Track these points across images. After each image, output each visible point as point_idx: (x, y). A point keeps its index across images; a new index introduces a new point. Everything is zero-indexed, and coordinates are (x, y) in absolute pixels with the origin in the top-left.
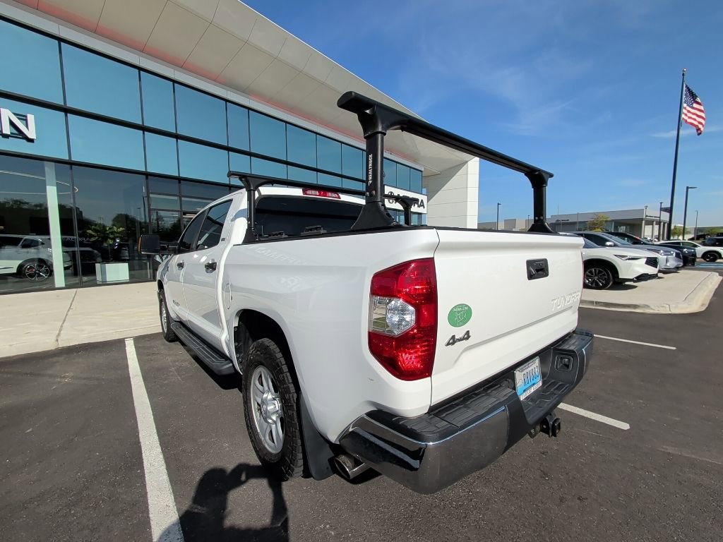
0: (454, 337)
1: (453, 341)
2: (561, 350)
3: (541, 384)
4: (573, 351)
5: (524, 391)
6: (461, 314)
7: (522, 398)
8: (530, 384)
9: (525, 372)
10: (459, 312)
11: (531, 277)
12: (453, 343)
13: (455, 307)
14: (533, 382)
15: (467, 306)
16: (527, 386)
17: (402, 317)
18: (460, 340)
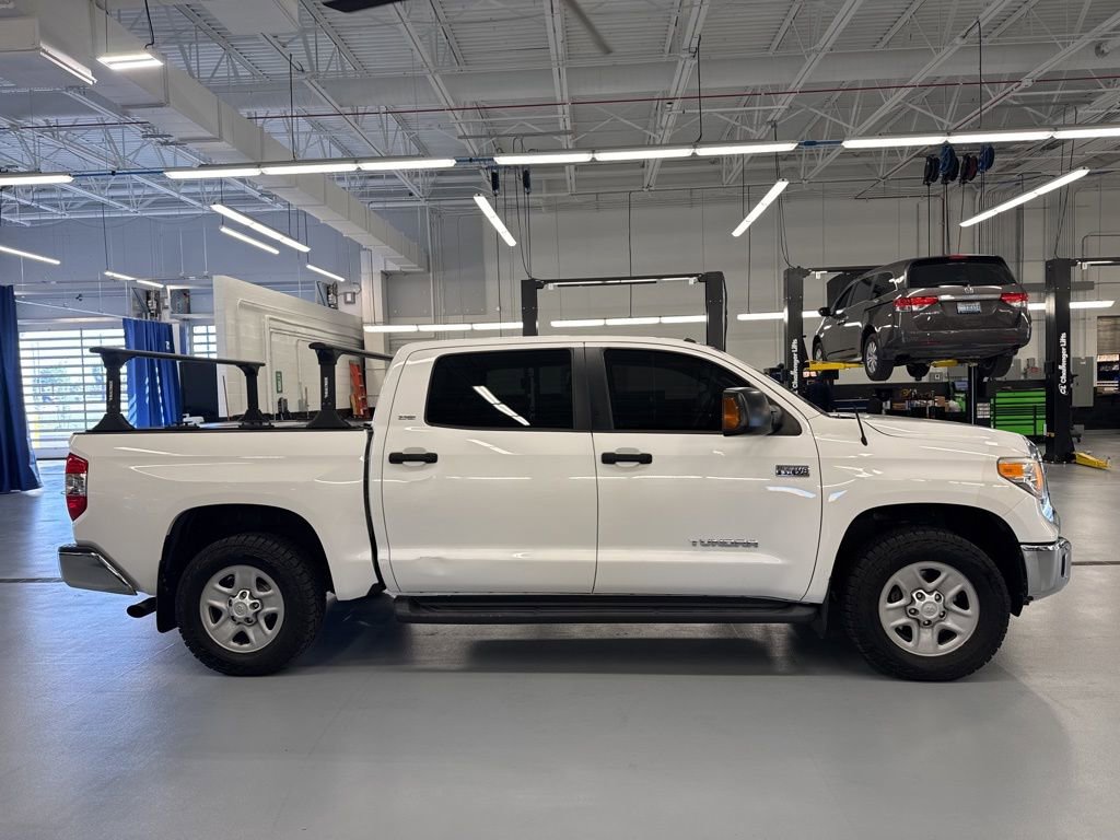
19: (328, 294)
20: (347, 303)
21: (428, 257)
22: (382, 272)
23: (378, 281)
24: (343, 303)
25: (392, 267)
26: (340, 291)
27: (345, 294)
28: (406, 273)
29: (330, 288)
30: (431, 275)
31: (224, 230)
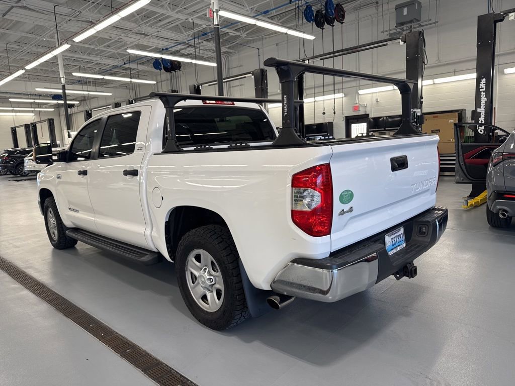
0: (343, 210)
1: (343, 213)
2: (420, 222)
3: (405, 246)
4: (428, 222)
5: (392, 249)
6: (347, 197)
7: (391, 253)
8: (397, 245)
9: (393, 237)
10: (346, 195)
11: (394, 169)
12: (342, 214)
13: (343, 192)
14: (398, 244)
15: (350, 191)
16: (395, 246)
17: (313, 199)
18: (347, 212)
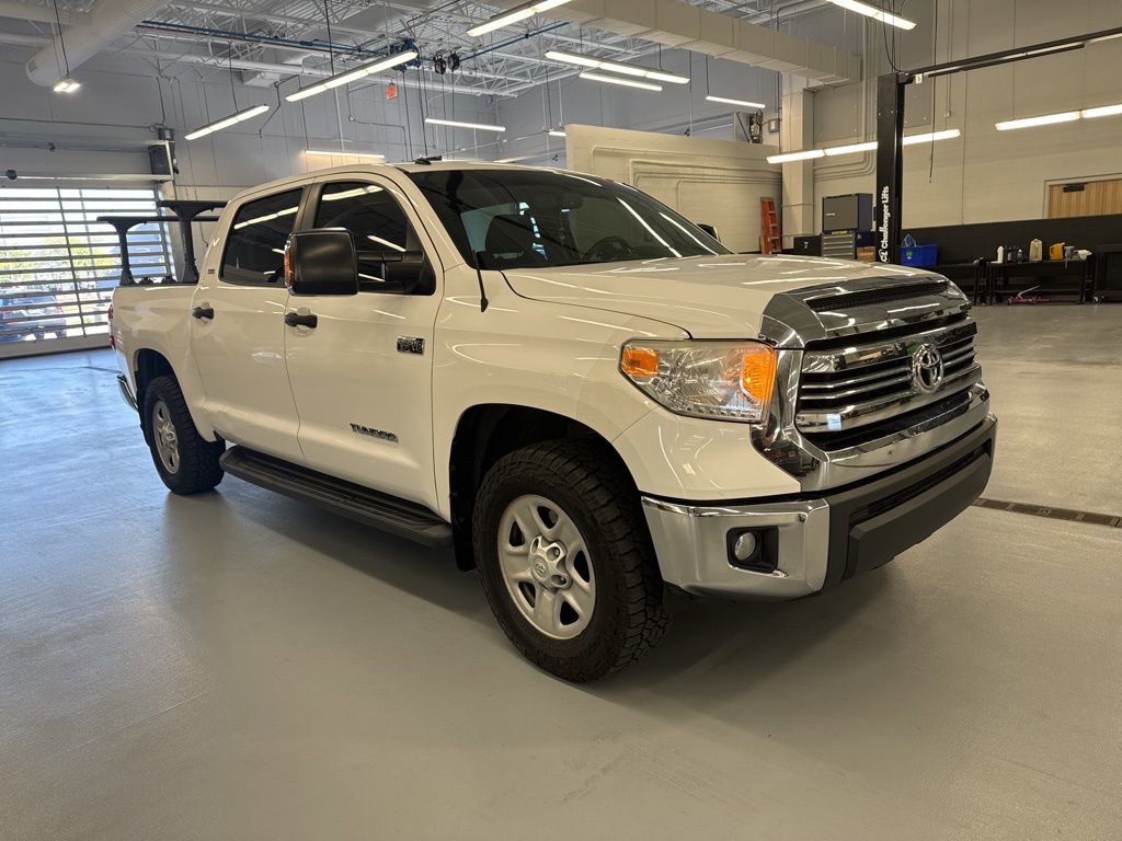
19: (751, 124)
20: (771, 132)
21: (862, 62)
22: (804, 90)
23: (799, 101)
24: (767, 133)
25: (814, 83)
26: (765, 120)
27: (769, 122)
28: (835, 87)
29: (754, 119)
30: (864, 82)
31: (583, 75)
